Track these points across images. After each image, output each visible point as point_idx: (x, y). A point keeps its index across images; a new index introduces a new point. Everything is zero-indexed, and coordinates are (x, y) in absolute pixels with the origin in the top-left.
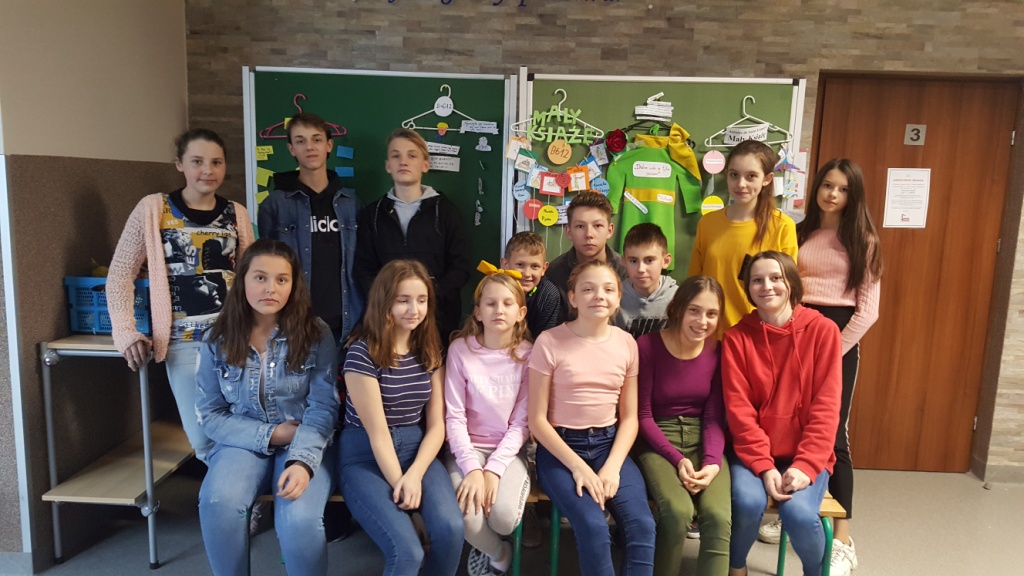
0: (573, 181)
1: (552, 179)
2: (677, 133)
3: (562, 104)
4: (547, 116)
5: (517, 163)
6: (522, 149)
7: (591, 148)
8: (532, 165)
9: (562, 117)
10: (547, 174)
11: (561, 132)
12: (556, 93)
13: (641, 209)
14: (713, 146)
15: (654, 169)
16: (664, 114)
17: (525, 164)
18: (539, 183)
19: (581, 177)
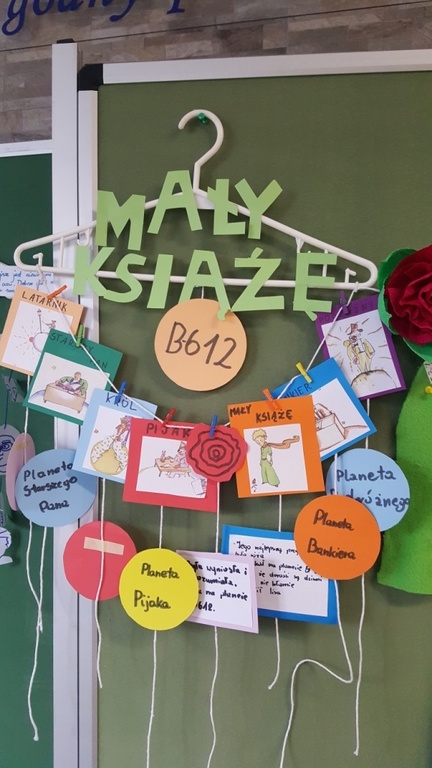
0: (253, 457)
1: (173, 447)
3: (203, 168)
4: (149, 215)
5: (37, 386)
6: (61, 334)
7: (326, 328)
8: (96, 391)
9: (207, 216)
10: (151, 429)
11: (204, 269)
12: (181, 124)
17: (68, 389)
18: (124, 459)
19: (285, 444)
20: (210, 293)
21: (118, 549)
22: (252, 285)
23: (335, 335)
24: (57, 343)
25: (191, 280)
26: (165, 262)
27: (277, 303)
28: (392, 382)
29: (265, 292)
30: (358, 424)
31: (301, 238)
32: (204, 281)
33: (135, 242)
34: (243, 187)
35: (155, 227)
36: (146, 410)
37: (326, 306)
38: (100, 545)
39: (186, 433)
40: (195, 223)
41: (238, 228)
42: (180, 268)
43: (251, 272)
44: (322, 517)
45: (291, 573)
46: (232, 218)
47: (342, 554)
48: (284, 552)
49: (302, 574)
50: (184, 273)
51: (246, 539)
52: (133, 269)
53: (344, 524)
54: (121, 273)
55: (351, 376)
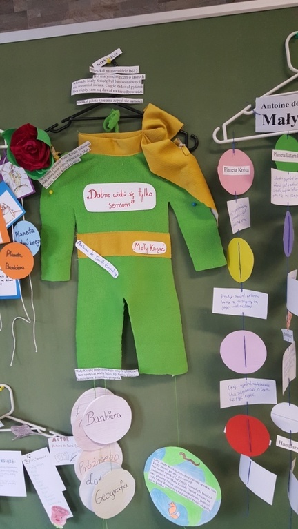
2: (158, 122)
13: (108, 270)
14: (231, 140)
15: (121, 195)
16: (129, 90)
23: (4, 170)
28: (29, 190)
30: (18, 211)
44: (9, 253)
45: (1, 279)
47: (19, 268)
49: (5, 279)
53: (19, 255)
55: (13, 188)
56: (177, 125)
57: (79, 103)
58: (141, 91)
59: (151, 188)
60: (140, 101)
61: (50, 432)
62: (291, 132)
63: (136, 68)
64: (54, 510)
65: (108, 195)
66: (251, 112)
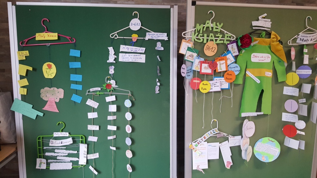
0: (218, 66)
1: (206, 65)
3: (212, 20)
4: (204, 27)
5: (186, 56)
6: (189, 47)
7: (228, 46)
8: (195, 57)
9: (212, 28)
10: (203, 62)
11: (212, 36)
12: (208, 13)
13: (256, 81)
14: (292, 44)
15: (262, 57)
16: (267, 26)
17: (191, 57)
18: (199, 67)
19: (223, 64)
20: (212, 40)
21: (199, 81)
22: (219, 39)
23: (230, 47)
24: (189, 49)
25: (210, 38)
26: (205, 35)
27: (222, 42)
28: (237, 54)
29: (220, 40)
30: (233, 60)
31: (225, 32)
32: (212, 38)
33: (201, 32)
34: (218, 24)
35: (204, 30)
36: (203, 59)
37: (229, 42)
38: (196, 81)
39: (209, 63)
40: (211, 29)
41: (217, 30)
42: (208, 36)
43: (218, 37)
44: (228, 74)
45: (223, 82)
46: (216, 28)
47: (230, 79)
48: (223, 79)
49: (225, 82)
50: (209, 37)
51: (217, 79)
52: (201, 36)
53: (231, 75)
54: (199, 37)
55: (232, 53)
56: (279, 38)
57: (254, 28)
58: (270, 27)
59: (270, 56)
60: (269, 30)
61: (229, 135)
62: (306, 44)
63: (270, 20)
64: (227, 163)
65: (258, 57)
66: (297, 37)
